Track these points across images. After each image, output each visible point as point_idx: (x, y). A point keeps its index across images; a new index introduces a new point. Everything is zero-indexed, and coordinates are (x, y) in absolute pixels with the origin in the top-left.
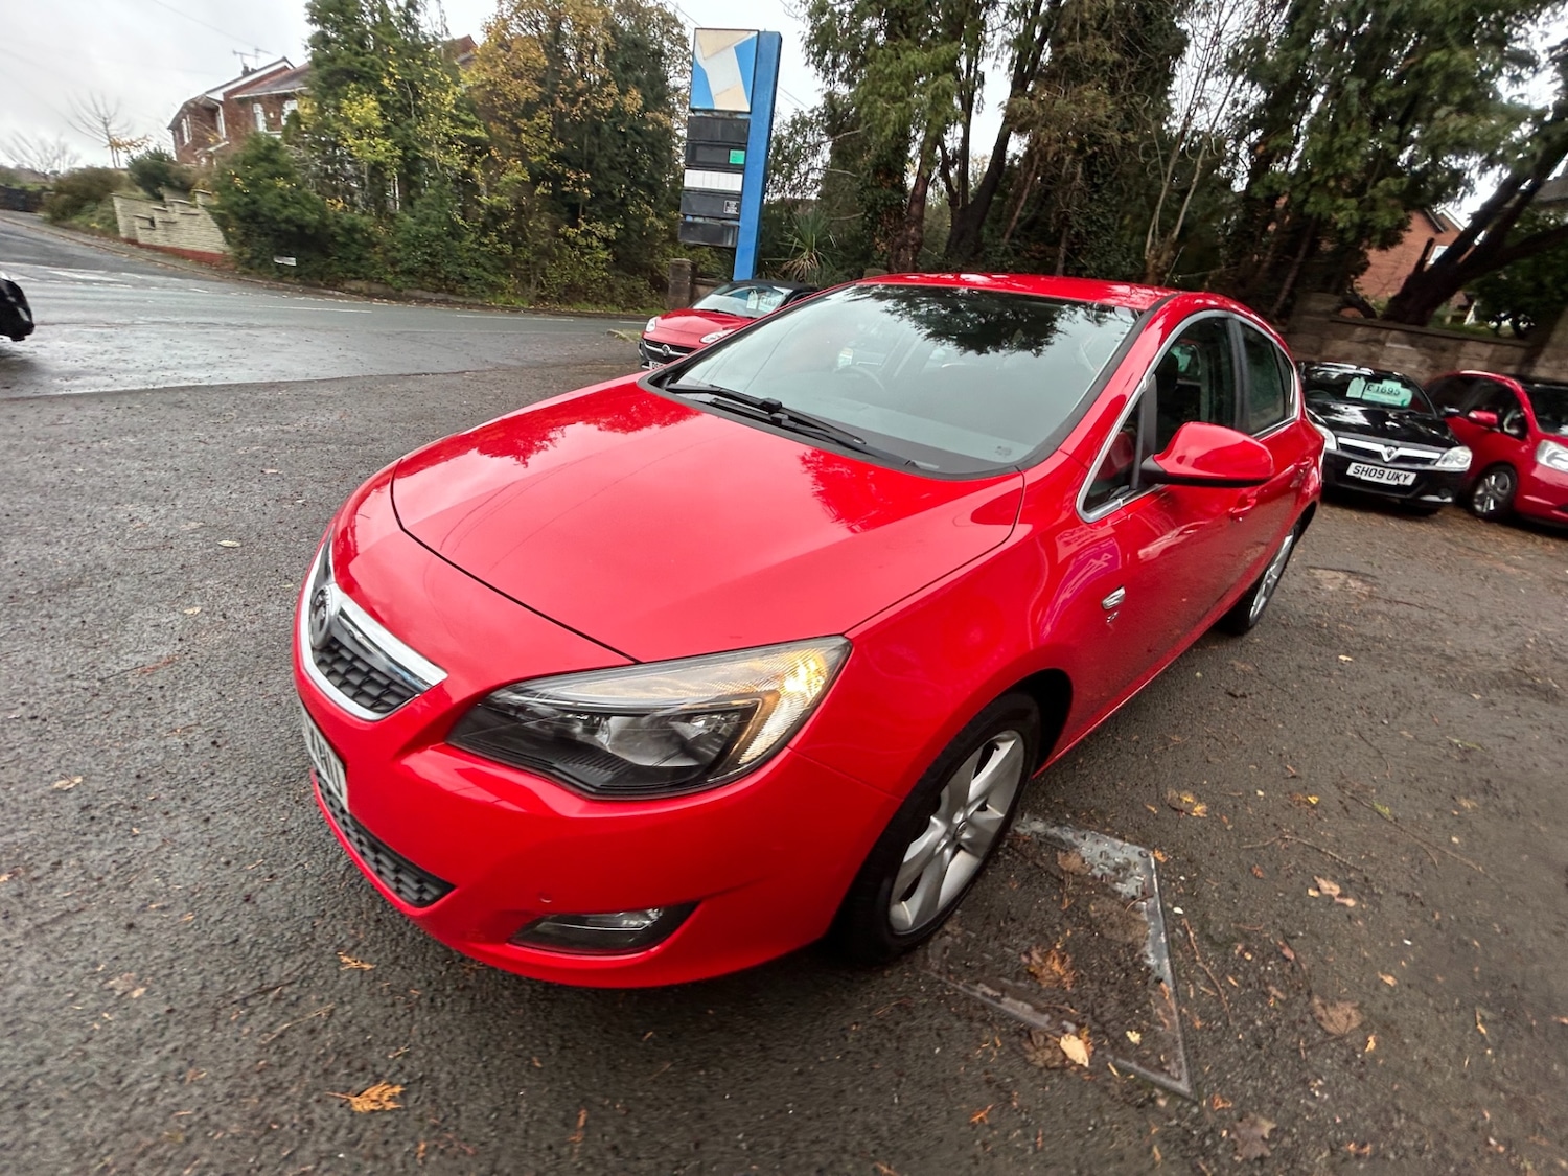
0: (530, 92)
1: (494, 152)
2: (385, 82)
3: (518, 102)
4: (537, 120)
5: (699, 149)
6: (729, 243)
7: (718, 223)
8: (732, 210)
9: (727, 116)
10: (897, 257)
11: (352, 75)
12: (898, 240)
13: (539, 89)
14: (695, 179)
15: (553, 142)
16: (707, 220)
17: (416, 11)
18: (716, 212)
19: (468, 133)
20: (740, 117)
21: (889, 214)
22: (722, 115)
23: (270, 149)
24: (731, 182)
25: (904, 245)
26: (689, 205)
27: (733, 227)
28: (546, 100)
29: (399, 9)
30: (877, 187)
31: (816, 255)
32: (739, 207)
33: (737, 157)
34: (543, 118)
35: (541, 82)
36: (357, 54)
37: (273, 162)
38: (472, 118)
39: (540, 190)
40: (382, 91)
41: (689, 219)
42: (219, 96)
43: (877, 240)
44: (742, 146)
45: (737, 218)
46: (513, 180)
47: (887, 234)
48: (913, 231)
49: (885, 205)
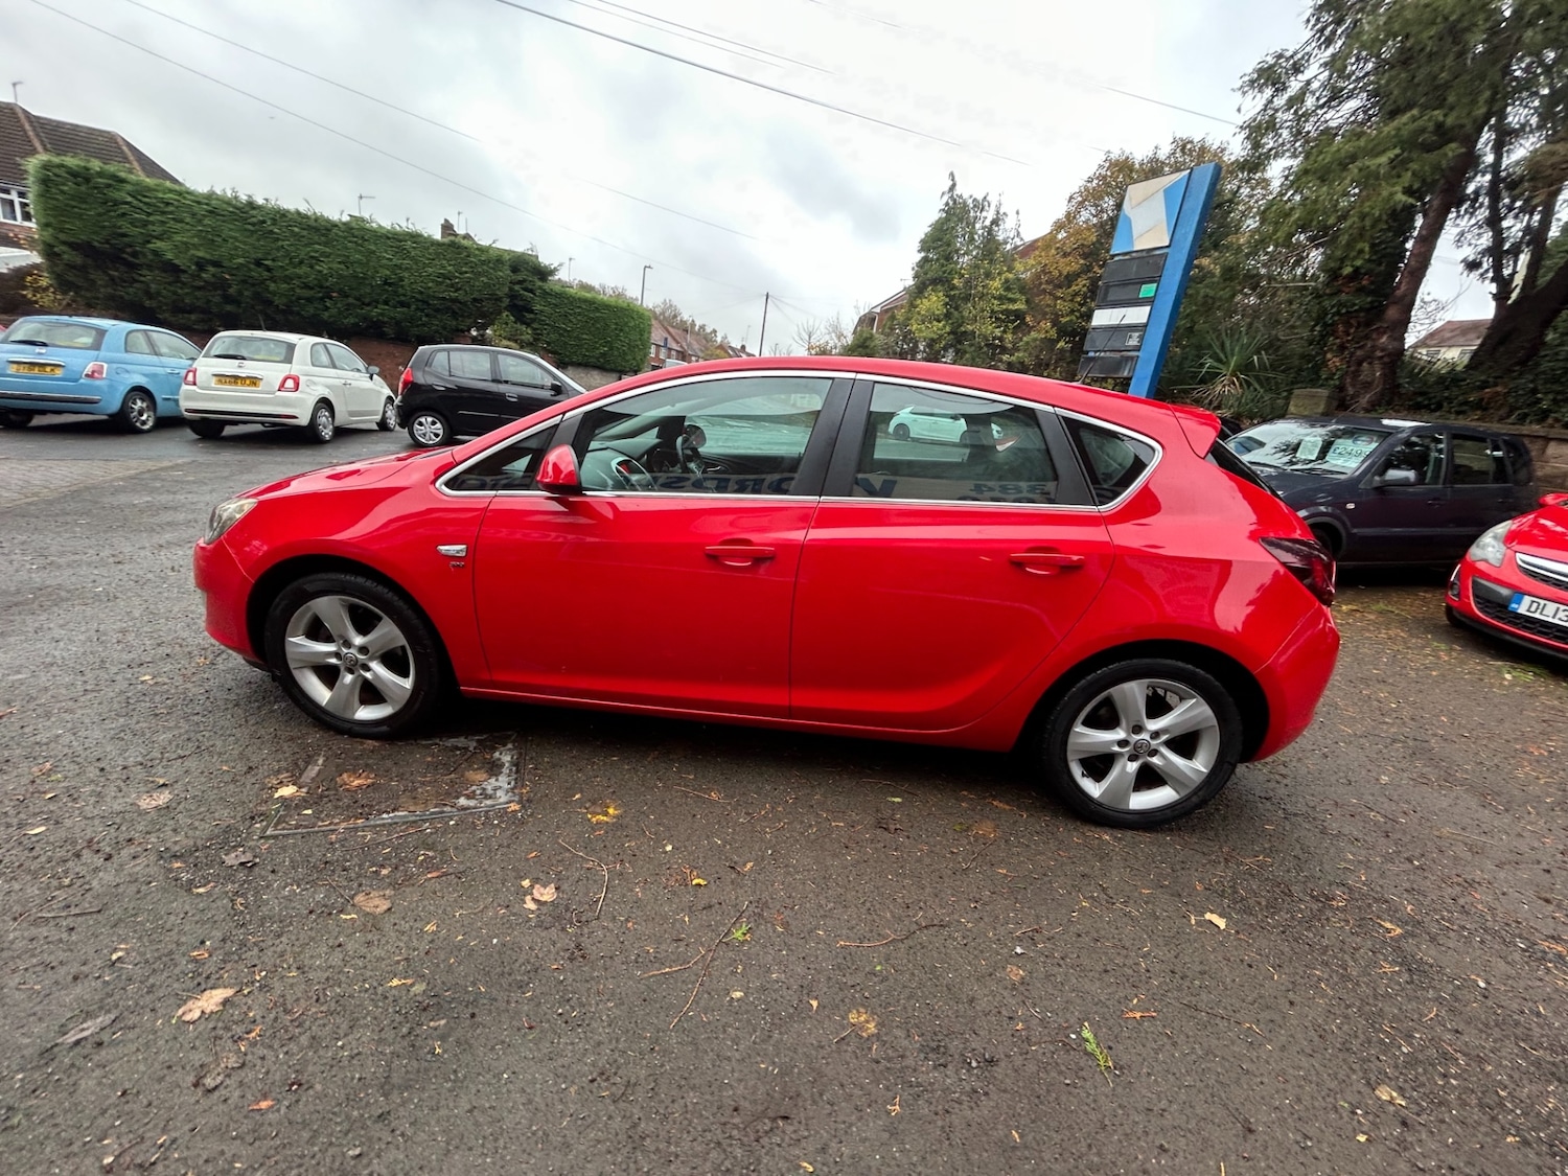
0: (1075, 264)
1: (1028, 319)
2: (955, 281)
3: (1061, 275)
4: (1074, 288)
5: (1112, 290)
6: (1125, 374)
7: (1118, 355)
8: (1133, 342)
9: (1144, 254)
10: (1356, 374)
11: (935, 282)
12: (1359, 353)
13: (1082, 262)
14: (1102, 318)
15: (1086, 302)
16: (1108, 354)
17: (998, 225)
18: (1117, 345)
19: (1011, 307)
20: (1158, 252)
21: (1348, 325)
22: (1139, 255)
23: (866, 339)
24: (1138, 315)
25: (1369, 358)
26: (1093, 341)
27: (1132, 358)
28: (1088, 269)
29: (983, 228)
30: (1332, 295)
31: (1238, 378)
32: (1141, 338)
33: (1148, 290)
34: (1081, 284)
35: (1085, 256)
36: (943, 266)
37: (867, 347)
38: (1018, 296)
39: (1061, 344)
40: (954, 288)
41: (1091, 354)
42: (878, 310)
43: (1329, 356)
44: (1154, 279)
45: (1138, 349)
46: (1035, 340)
47: (1342, 348)
48: (1384, 339)
49: (1338, 313)
